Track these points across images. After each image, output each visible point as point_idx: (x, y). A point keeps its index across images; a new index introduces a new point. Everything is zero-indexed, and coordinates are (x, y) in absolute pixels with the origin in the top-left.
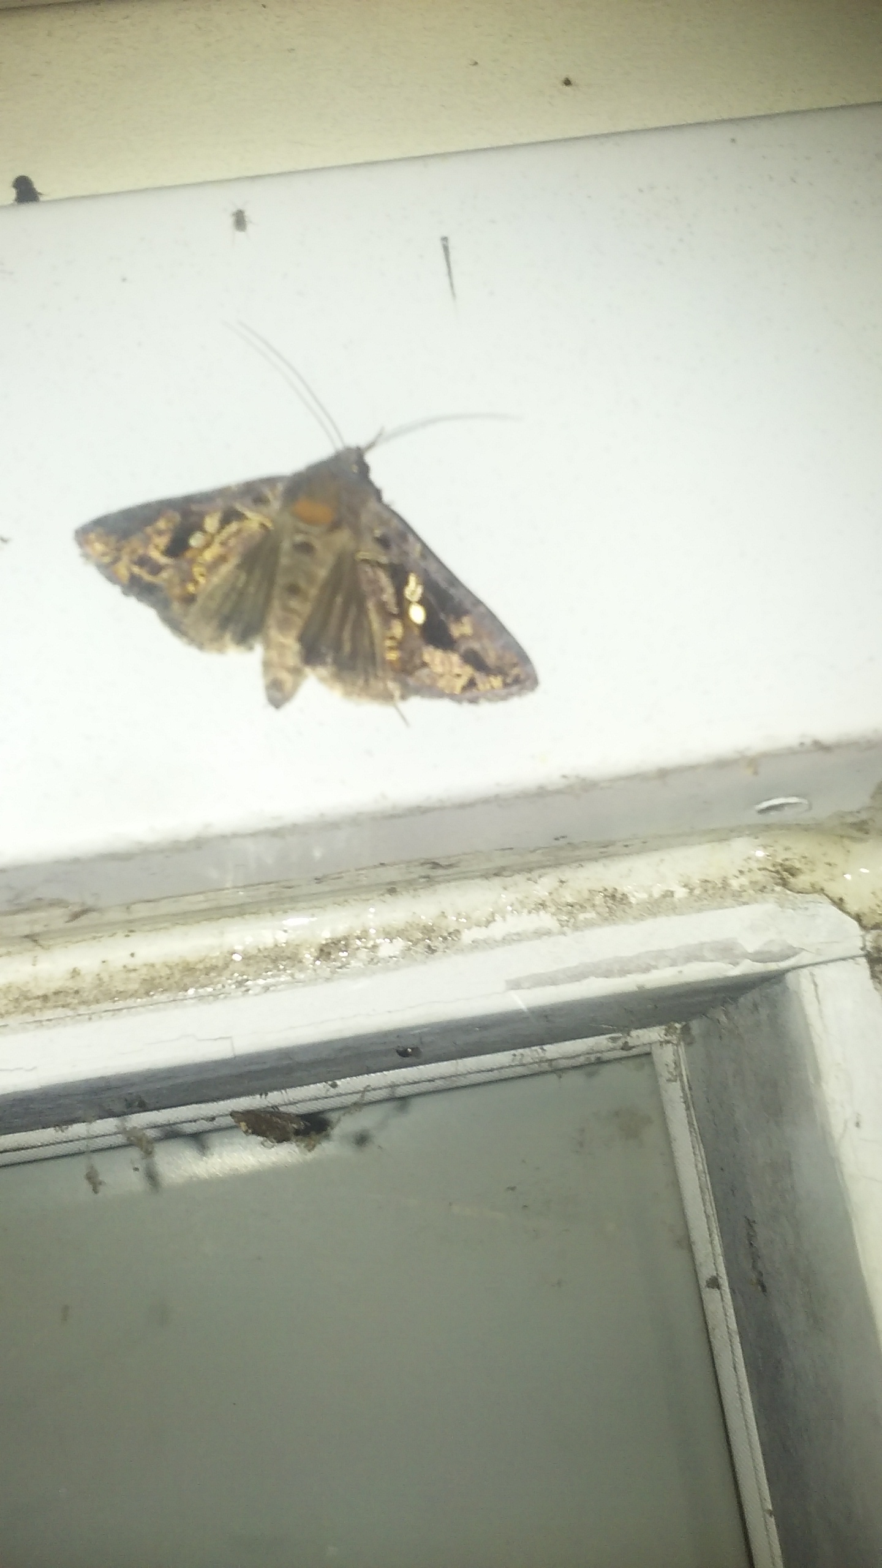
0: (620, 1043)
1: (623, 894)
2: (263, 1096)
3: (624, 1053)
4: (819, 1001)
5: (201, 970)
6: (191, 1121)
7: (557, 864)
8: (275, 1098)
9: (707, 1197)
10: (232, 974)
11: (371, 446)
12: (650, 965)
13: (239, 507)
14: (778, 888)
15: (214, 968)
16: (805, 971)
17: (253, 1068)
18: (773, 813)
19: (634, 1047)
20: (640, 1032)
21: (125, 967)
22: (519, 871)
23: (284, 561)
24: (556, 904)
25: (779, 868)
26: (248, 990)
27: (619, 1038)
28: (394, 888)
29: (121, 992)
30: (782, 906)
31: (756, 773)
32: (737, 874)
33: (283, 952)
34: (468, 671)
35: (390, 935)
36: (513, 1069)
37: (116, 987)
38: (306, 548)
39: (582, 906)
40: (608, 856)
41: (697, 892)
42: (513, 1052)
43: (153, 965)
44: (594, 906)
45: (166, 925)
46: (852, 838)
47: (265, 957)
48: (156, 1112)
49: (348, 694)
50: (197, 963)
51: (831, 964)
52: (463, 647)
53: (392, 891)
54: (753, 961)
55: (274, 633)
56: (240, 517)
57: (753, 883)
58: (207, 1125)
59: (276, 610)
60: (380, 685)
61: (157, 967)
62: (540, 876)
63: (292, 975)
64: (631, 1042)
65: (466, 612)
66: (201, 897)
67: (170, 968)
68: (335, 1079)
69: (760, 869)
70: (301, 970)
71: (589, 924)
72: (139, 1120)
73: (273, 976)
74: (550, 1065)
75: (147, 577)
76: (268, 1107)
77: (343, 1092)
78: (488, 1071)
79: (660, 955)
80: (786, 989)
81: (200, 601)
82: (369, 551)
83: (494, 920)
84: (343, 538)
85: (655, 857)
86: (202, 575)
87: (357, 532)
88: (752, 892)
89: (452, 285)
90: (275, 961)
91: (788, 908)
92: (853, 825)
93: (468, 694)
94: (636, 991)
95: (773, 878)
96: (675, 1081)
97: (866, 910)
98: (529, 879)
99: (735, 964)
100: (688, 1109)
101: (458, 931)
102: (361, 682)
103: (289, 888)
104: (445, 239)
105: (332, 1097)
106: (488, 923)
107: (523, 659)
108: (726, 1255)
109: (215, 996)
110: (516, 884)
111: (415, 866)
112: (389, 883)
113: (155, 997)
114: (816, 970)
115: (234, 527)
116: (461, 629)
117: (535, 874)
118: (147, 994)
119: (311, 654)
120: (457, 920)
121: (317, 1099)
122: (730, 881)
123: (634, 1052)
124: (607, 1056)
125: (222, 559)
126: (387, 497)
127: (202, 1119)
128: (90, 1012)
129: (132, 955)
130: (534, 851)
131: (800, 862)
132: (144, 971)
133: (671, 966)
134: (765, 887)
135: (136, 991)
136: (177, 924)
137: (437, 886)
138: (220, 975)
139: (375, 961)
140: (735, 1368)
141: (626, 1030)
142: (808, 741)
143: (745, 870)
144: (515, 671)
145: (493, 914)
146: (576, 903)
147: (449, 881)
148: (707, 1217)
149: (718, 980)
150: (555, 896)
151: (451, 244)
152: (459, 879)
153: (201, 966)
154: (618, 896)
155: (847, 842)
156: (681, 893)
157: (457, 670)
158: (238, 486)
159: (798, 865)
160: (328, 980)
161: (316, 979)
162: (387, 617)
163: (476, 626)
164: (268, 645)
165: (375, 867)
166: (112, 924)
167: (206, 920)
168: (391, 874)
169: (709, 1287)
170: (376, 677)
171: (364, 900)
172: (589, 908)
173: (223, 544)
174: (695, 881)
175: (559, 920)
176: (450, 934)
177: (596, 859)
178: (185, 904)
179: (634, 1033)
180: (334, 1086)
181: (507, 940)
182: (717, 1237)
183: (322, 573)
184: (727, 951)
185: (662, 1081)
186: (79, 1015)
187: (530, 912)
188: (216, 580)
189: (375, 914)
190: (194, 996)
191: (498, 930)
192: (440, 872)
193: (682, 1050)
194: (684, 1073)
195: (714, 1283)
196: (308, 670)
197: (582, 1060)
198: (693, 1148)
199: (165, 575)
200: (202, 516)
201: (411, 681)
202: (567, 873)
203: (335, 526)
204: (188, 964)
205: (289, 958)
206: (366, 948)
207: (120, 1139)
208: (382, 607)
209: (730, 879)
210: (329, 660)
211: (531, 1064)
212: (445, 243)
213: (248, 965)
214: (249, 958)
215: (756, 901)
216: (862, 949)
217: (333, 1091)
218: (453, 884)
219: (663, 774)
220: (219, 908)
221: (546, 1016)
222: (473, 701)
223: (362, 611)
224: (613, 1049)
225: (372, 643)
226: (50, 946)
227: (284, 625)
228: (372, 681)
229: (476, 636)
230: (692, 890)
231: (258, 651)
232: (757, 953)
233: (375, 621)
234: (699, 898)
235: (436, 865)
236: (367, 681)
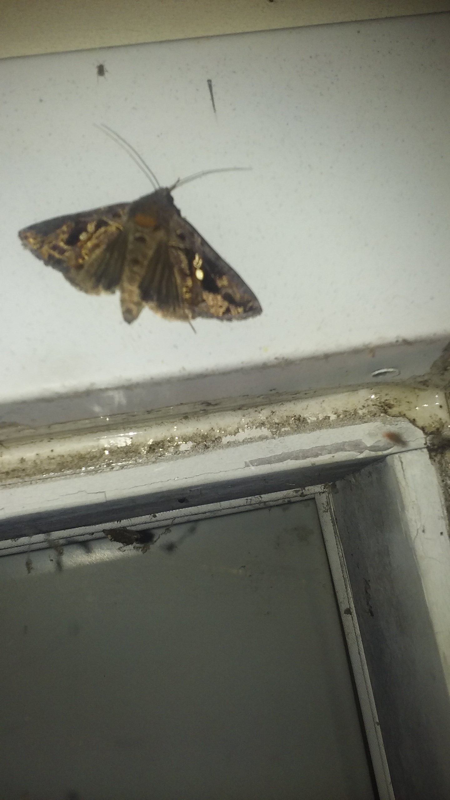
0: (300, 493)
1: (304, 418)
2: (119, 522)
3: (301, 498)
4: (403, 471)
5: (88, 458)
6: (81, 535)
7: (270, 403)
8: (125, 523)
9: (344, 569)
10: (104, 460)
11: (174, 187)
12: (318, 453)
13: (105, 218)
14: (382, 415)
15: (95, 457)
16: (397, 455)
17: (115, 507)
18: (381, 377)
19: (306, 495)
20: (310, 488)
21: (48, 457)
22: (251, 407)
23: (130, 246)
24: (270, 423)
25: (383, 404)
26: (113, 468)
27: (298, 491)
28: (187, 416)
29: (47, 470)
30: (384, 423)
31: (373, 356)
32: (362, 407)
33: (131, 448)
34: (226, 304)
35: (185, 439)
36: (245, 507)
37: (44, 467)
38: (141, 240)
39: (283, 424)
40: (295, 399)
41: (341, 416)
42: (246, 498)
43: (63, 456)
44: (289, 424)
45: (70, 435)
46: (420, 389)
47: (121, 451)
48: (64, 531)
49: (165, 316)
50: (85, 455)
51: (409, 452)
52: (224, 291)
53: (186, 418)
54: (370, 451)
55: (126, 285)
56: (106, 224)
57: (370, 412)
58: (89, 537)
59: (126, 273)
60: (181, 312)
61: (66, 457)
62: (261, 410)
63: (136, 461)
64: (305, 492)
65: (224, 274)
66: (87, 421)
67: (72, 457)
68: (156, 513)
69: (373, 405)
70: (140, 458)
71: (287, 433)
72: (56, 535)
73: (125, 461)
74: (265, 505)
75: (57, 255)
76: (121, 527)
77: (159, 520)
78: (233, 508)
79: (323, 448)
80: (386, 465)
81: (86, 267)
82: (174, 242)
83: (238, 432)
84: (161, 234)
85: (320, 399)
86: (86, 254)
87: (168, 232)
88: (369, 416)
89: (214, 106)
90: (126, 453)
91: (388, 424)
92: (421, 382)
93: (226, 316)
94: (311, 466)
95: (380, 409)
96: (327, 512)
97: (427, 425)
98: (256, 411)
99: (362, 452)
100: (334, 525)
101: (220, 438)
102: (171, 309)
103: (133, 416)
104: (209, 81)
105: (153, 522)
106: (235, 433)
107: (254, 298)
108: (354, 597)
109: (96, 471)
110: (249, 413)
111: (198, 405)
112: (184, 414)
113: (65, 472)
114: (402, 455)
115: (102, 229)
116: (223, 282)
117: (259, 408)
118: (60, 470)
119: (146, 296)
120: (220, 432)
121: (146, 523)
122: (358, 411)
123: (306, 498)
124: (293, 500)
125: (97, 246)
126: (183, 214)
127: (87, 534)
128: (31, 480)
129: (52, 451)
130: (259, 397)
131: (393, 401)
132: (59, 459)
133: (328, 454)
134: (376, 414)
135: (55, 469)
136: (75, 435)
137: (209, 415)
138: (98, 460)
139: (178, 453)
140: (359, 653)
141: (303, 487)
142: (400, 340)
143: (366, 405)
144: (250, 304)
145: (238, 429)
146: (280, 423)
147: (215, 412)
148: (344, 579)
149: (352, 460)
150: (269, 419)
151: (213, 83)
152: (221, 411)
153: (88, 456)
154: (302, 419)
155: (417, 391)
156: (333, 417)
157: (220, 303)
158: (105, 208)
159: (392, 403)
160: (154, 462)
161: (148, 462)
162: (184, 276)
163: (230, 282)
164: (123, 291)
165: (178, 405)
166: (41, 435)
167: (90, 433)
168: (185, 409)
169: (346, 613)
170: (179, 307)
171: (172, 422)
172: (287, 425)
173: (97, 238)
174: (340, 411)
175: (272, 432)
176: (216, 439)
177: (290, 401)
178: (80, 425)
179: (306, 488)
180: (155, 516)
181: (245, 442)
182: (349, 589)
183: (150, 253)
184: (357, 446)
185: (321, 512)
186: (26, 481)
187: (256, 428)
188: (94, 256)
189: (177, 429)
190: (85, 471)
191: (241, 436)
192: (211, 408)
193: (331, 496)
194: (332, 508)
195: (348, 611)
196: (144, 303)
197: (280, 502)
198: (337, 544)
199: (67, 254)
200: (86, 224)
201: (196, 309)
202: (276, 408)
203: (157, 228)
204: (81, 455)
205: (133, 452)
206: (173, 446)
207: (45, 545)
208: (181, 271)
209: (358, 410)
210: (155, 298)
211: (255, 504)
212: (210, 83)
213: (112, 456)
214: (113, 452)
215: (371, 421)
216: (425, 444)
217: (154, 519)
218: (217, 414)
219: (327, 357)
220: (97, 427)
221: (265, 480)
222: (230, 320)
223: (172, 273)
224: (296, 496)
225: (177, 291)
226: (9, 447)
227: (131, 280)
228: (177, 308)
229: (230, 286)
230: (338, 416)
231: (118, 294)
232: (371, 447)
233: (178, 279)
234: (342, 420)
235: (209, 404)
236: (174, 309)
